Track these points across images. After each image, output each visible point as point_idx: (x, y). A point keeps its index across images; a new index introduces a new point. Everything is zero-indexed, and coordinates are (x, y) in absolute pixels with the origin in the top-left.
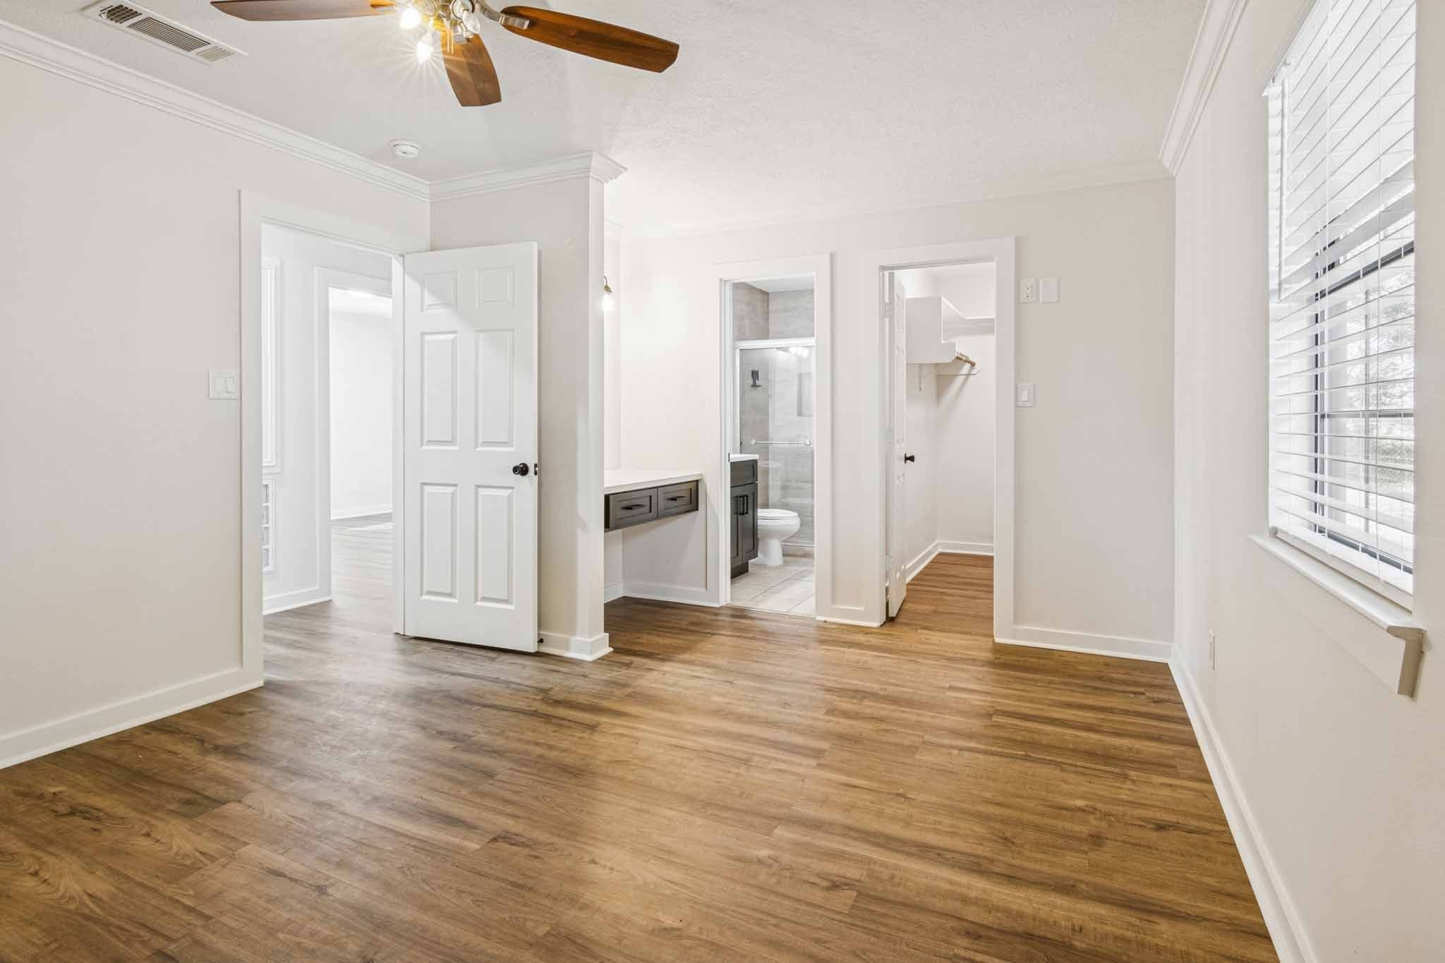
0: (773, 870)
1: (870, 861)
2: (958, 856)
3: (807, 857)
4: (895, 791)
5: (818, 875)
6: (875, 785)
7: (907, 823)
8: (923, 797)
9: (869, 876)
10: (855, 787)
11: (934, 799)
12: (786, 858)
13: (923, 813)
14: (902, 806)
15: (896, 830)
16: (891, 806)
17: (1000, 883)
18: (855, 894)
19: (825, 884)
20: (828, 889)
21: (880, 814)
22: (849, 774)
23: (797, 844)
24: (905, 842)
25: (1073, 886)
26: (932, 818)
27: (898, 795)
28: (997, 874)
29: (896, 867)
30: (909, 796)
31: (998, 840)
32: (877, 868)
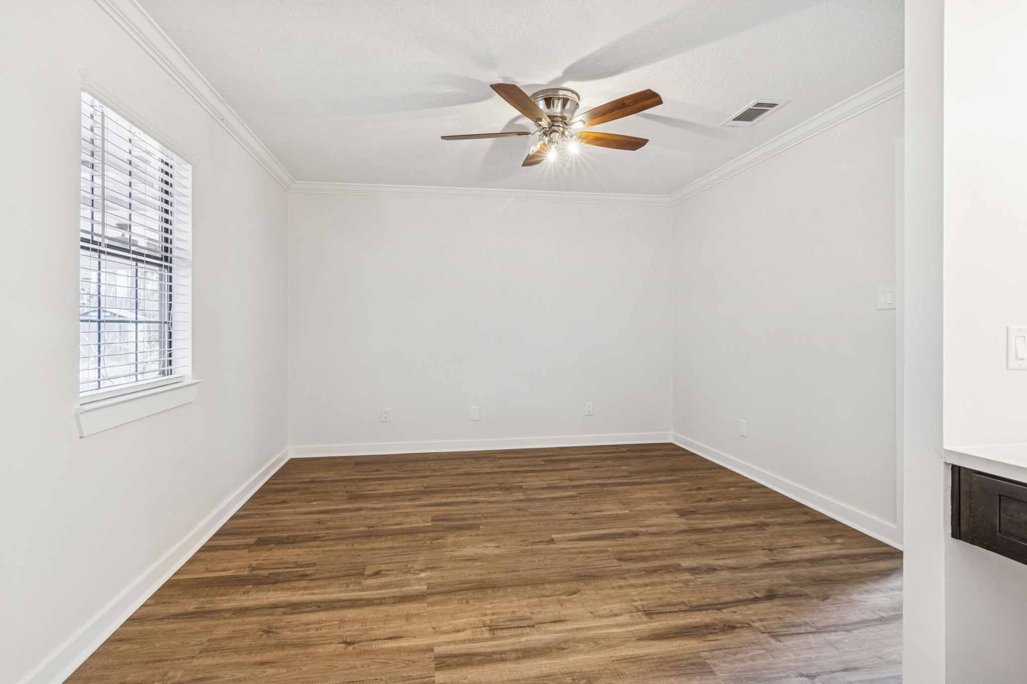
0: (412, 569)
1: (362, 590)
2: (306, 610)
3: (399, 580)
4: (356, 645)
5: (388, 575)
6: (375, 646)
7: (342, 622)
8: (330, 648)
9: (360, 583)
10: (390, 638)
11: (321, 650)
12: (410, 576)
13: (331, 633)
14: (348, 633)
15: (350, 614)
16: (357, 630)
17: (282, 602)
18: (366, 573)
19: (383, 572)
20: (380, 571)
21: (364, 621)
22: (400, 650)
23: (409, 585)
24: (343, 607)
25: (234, 614)
26: (324, 631)
27: (353, 643)
28: (281, 607)
29: (346, 592)
30: (343, 645)
31: (274, 630)
32: (357, 588)
